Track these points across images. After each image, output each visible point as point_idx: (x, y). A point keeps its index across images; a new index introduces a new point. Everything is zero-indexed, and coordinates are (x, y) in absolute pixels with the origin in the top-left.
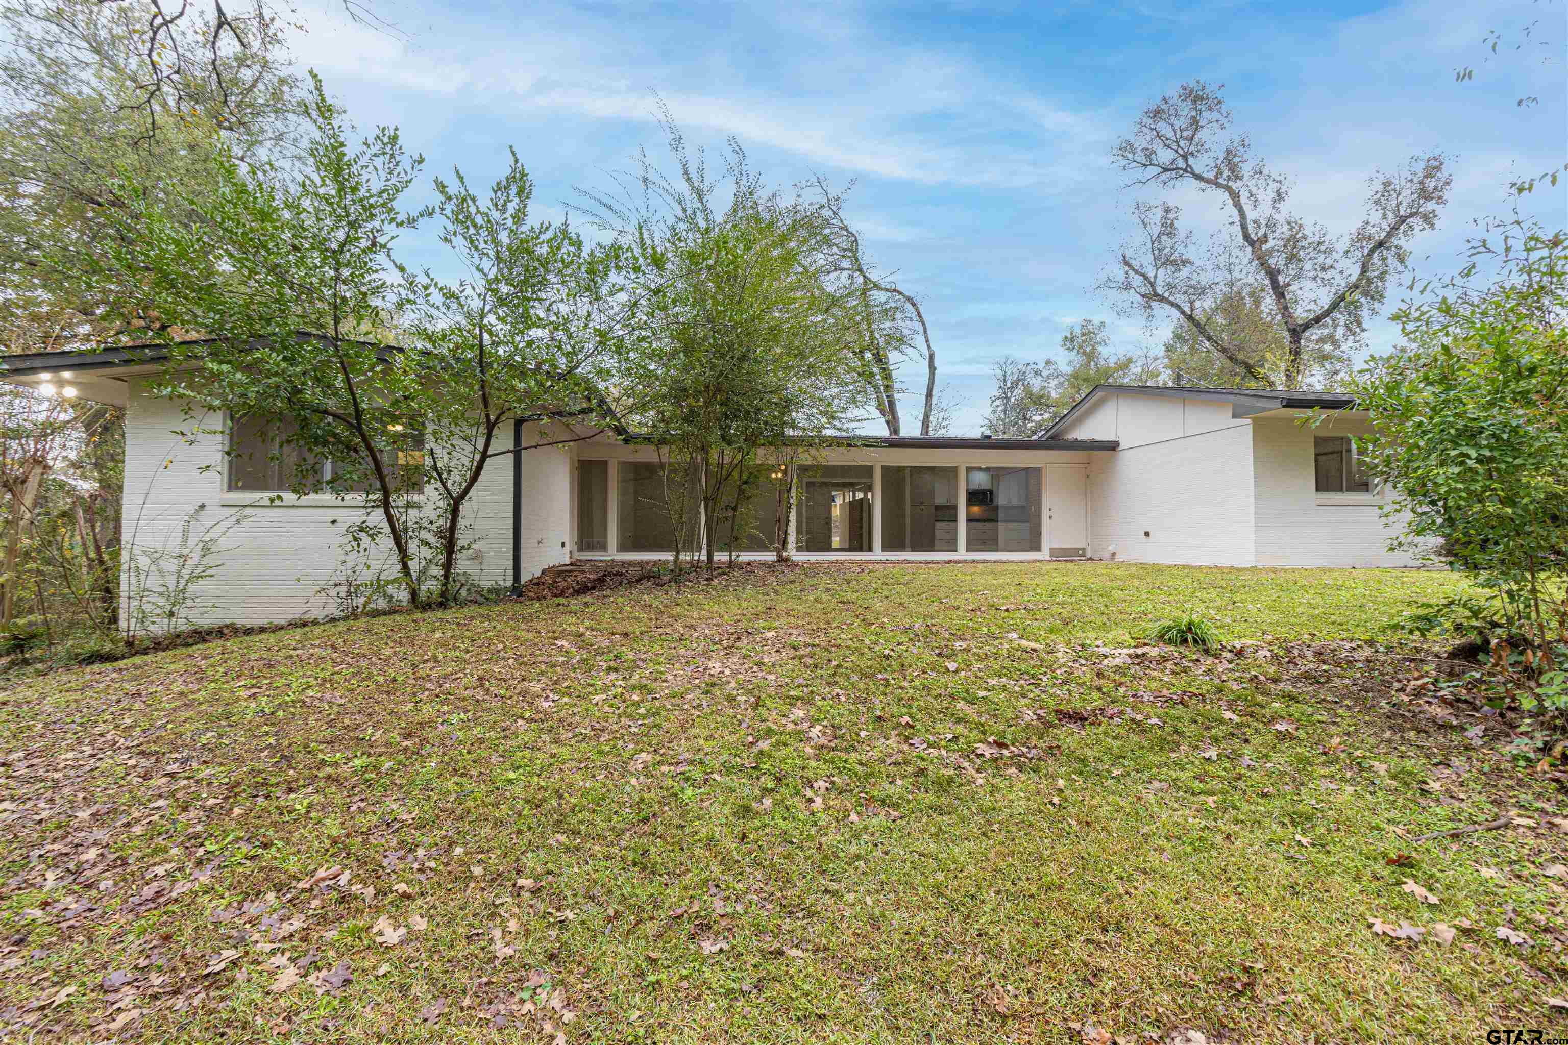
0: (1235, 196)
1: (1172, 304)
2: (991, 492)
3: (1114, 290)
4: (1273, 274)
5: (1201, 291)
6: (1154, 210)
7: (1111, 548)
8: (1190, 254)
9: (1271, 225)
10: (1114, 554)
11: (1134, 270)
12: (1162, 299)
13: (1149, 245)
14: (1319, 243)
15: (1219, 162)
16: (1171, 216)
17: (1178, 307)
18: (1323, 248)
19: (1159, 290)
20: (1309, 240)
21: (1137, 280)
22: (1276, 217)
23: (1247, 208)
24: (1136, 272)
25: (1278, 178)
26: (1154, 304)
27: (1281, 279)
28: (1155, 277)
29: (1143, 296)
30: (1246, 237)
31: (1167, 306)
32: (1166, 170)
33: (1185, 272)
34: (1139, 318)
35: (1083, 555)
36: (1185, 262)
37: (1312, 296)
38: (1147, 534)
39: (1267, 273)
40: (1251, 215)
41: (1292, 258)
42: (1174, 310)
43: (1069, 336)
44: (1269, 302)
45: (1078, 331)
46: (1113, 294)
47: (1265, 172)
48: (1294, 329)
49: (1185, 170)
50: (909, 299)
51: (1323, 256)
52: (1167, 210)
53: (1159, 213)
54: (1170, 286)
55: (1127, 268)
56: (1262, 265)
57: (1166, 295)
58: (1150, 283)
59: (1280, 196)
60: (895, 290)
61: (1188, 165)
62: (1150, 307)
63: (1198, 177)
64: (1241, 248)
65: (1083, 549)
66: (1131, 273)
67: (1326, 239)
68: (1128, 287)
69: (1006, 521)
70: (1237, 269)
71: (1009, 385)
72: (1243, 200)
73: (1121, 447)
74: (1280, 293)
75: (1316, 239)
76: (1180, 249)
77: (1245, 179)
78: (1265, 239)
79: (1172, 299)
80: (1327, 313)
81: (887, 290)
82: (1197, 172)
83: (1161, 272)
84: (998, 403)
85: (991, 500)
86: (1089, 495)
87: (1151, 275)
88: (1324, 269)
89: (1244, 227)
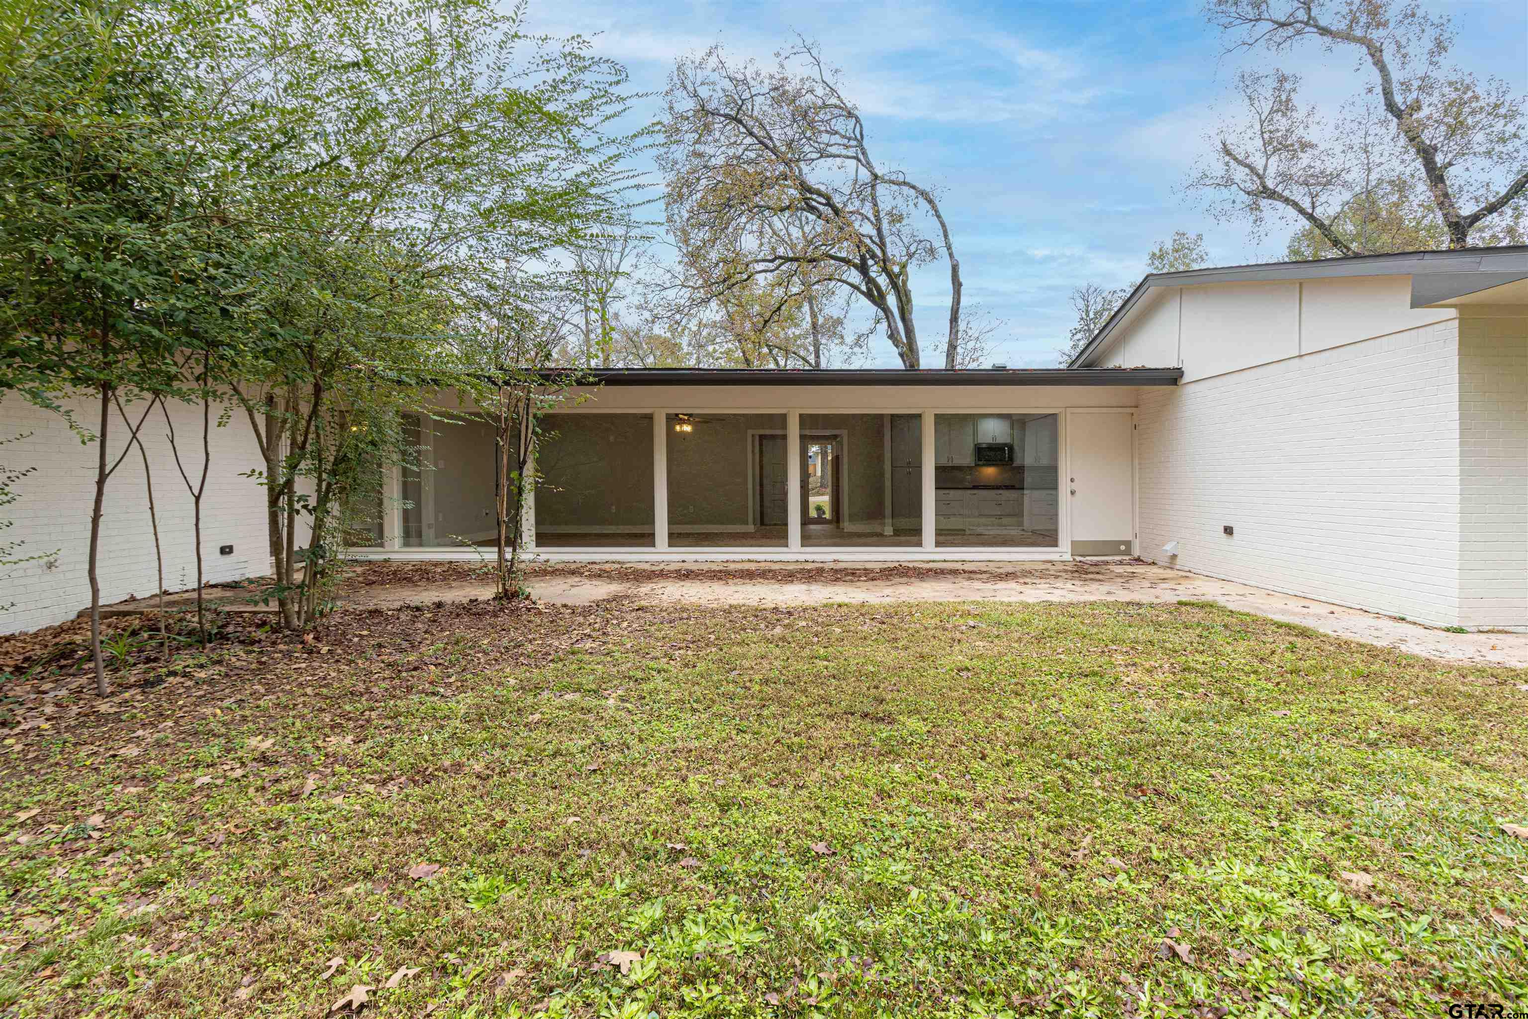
0: (1376, 53)
1: (1287, 201)
2: (1011, 448)
3: (1212, 188)
4: (1427, 154)
5: (1328, 180)
6: (1263, 80)
7: (1169, 548)
8: (1312, 136)
9: (1426, 86)
10: (1174, 557)
11: (1236, 159)
12: (1272, 195)
13: (1257, 127)
14: (1496, 106)
15: (1354, 8)
16: (1288, 86)
17: (1295, 205)
18: (1503, 111)
19: (1270, 184)
20: (1482, 103)
21: (1240, 174)
22: (1434, 75)
23: (1393, 66)
24: (1240, 162)
25: (1437, 21)
26: (1264, 203)
27: (1439, 159)
28: (1265, 168)
29: (1248, 193)
30: (1391, 106)
31: (1279, 205)
32: (1282, 25)
33: (1305, 159)
34: (1243, 223)
35: (1128, 552)
36: (1305, 146)
37: (1484, 177)
38: (1228, 531)
39: (1418, 152)
40: (1396, 75)
41: (1457, 128)
42: (1290, 209)
43: (1158, 253)
44: (1422, 191)
45: (1169, 246)
46: (1210, 193)
47: (1420, 13)
48: (1457, 223)
49: (1307, 24)
50: (923, 194)
51: (1502, 122)
52: (1282, 79)
53: (1271, 83)
54: (1286, 178)
55: (1227, 158)
56: (1412, 140)
57: (1279, 189)
58: (1258, 175)
59: (1440, 46)
60: (905, 183)
61: (1310, 17)
62: (1258, 208)
63: (1324, 31)
64: (1384, 123)
65: (1128, 544)
66: (1233, 163)
67: (1509, 97)
68: (1228, 182)
69: (1032, 489)
70: (1376, 150)
71: (1092, 315)
72: (1387, 57)
73: (1186, 379)
74: (1436, 176)
75: (1493, 100)
76: (1300, 132)
77: (1392, 25)
78: (1416, 107)
79: (1286, 193)
80: (1503, 201)
81: (893, 182)
82: (1322, 23)
83: (1274, 160)
84: (1079, 336)
85: (1011, 459)
86: (1136, 462)
87: (1259, 165)
88: (1503, 140)
89: (1387, 94)
